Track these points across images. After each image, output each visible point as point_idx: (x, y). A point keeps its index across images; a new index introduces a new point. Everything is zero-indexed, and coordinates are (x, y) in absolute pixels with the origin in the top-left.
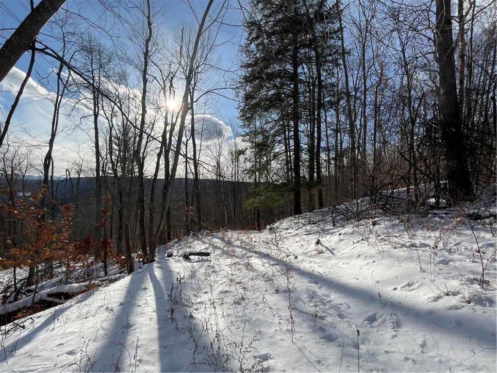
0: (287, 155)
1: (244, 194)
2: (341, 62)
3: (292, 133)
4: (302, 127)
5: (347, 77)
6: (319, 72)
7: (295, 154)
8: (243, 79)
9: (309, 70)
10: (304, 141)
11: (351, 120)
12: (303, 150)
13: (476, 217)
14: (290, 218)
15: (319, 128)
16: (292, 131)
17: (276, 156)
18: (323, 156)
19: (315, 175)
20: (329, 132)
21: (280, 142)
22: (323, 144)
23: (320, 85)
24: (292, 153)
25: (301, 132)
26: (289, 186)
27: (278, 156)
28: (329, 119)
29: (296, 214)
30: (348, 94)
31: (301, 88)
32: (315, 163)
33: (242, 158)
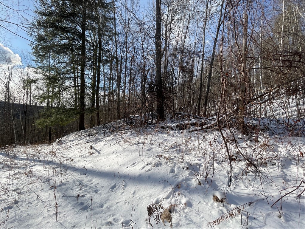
0: (75, 89)
1: (36, 115)
2: (114, 38)
3: (80, 74)
4: (87, 72)
5: (117, 48)
6: (100, 39)
7: (81, 89)
8: (37, 22)
9: (94, 36)
10: (88, 81)
11: (118, 74)
12: (87, 87)
13: (163, 128)
14: (75, 133)
15: (99, 75)
16: (79, 73)
17: (66, 88)
18: (101, 93)
19: (95, 104)
20: (106, 79)
21: (69, 79)
22: (101, 85)
23: (101, 48)
24: (79, 88)
25: (87, 75)
26: (75, 111)
27: (67, 88)
28: (106, 71)
29: (80, 130)
30: (117, 58)
31: (87, 46)
32: (96, 97)
33: (33, 86)
